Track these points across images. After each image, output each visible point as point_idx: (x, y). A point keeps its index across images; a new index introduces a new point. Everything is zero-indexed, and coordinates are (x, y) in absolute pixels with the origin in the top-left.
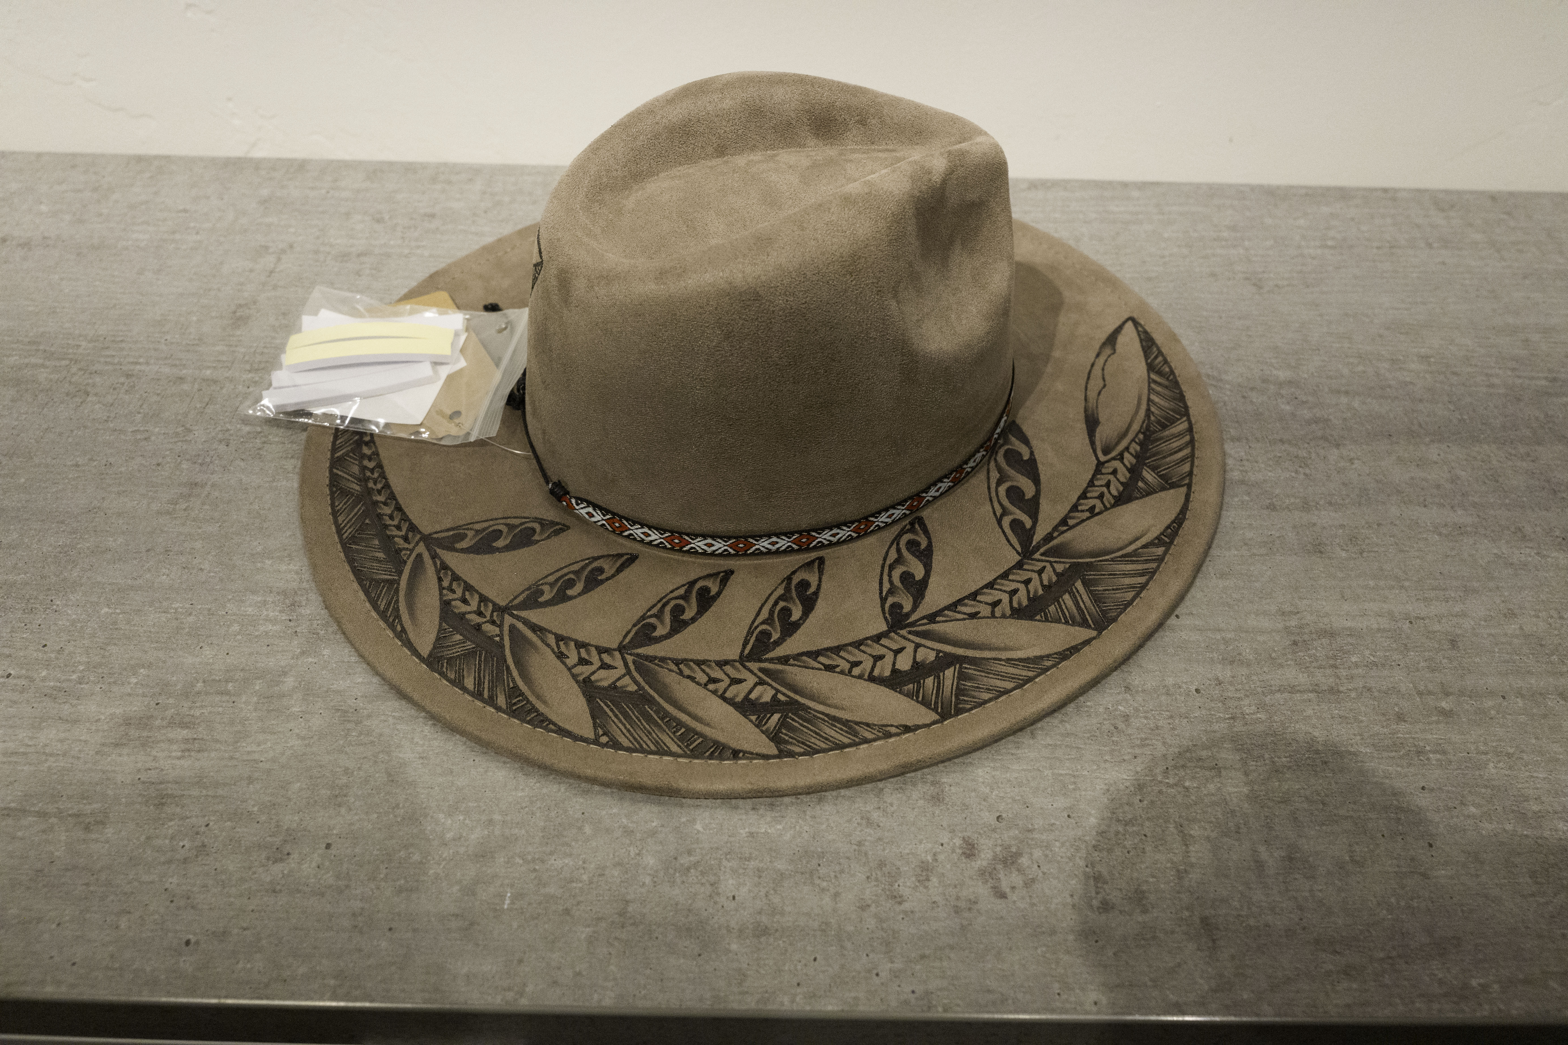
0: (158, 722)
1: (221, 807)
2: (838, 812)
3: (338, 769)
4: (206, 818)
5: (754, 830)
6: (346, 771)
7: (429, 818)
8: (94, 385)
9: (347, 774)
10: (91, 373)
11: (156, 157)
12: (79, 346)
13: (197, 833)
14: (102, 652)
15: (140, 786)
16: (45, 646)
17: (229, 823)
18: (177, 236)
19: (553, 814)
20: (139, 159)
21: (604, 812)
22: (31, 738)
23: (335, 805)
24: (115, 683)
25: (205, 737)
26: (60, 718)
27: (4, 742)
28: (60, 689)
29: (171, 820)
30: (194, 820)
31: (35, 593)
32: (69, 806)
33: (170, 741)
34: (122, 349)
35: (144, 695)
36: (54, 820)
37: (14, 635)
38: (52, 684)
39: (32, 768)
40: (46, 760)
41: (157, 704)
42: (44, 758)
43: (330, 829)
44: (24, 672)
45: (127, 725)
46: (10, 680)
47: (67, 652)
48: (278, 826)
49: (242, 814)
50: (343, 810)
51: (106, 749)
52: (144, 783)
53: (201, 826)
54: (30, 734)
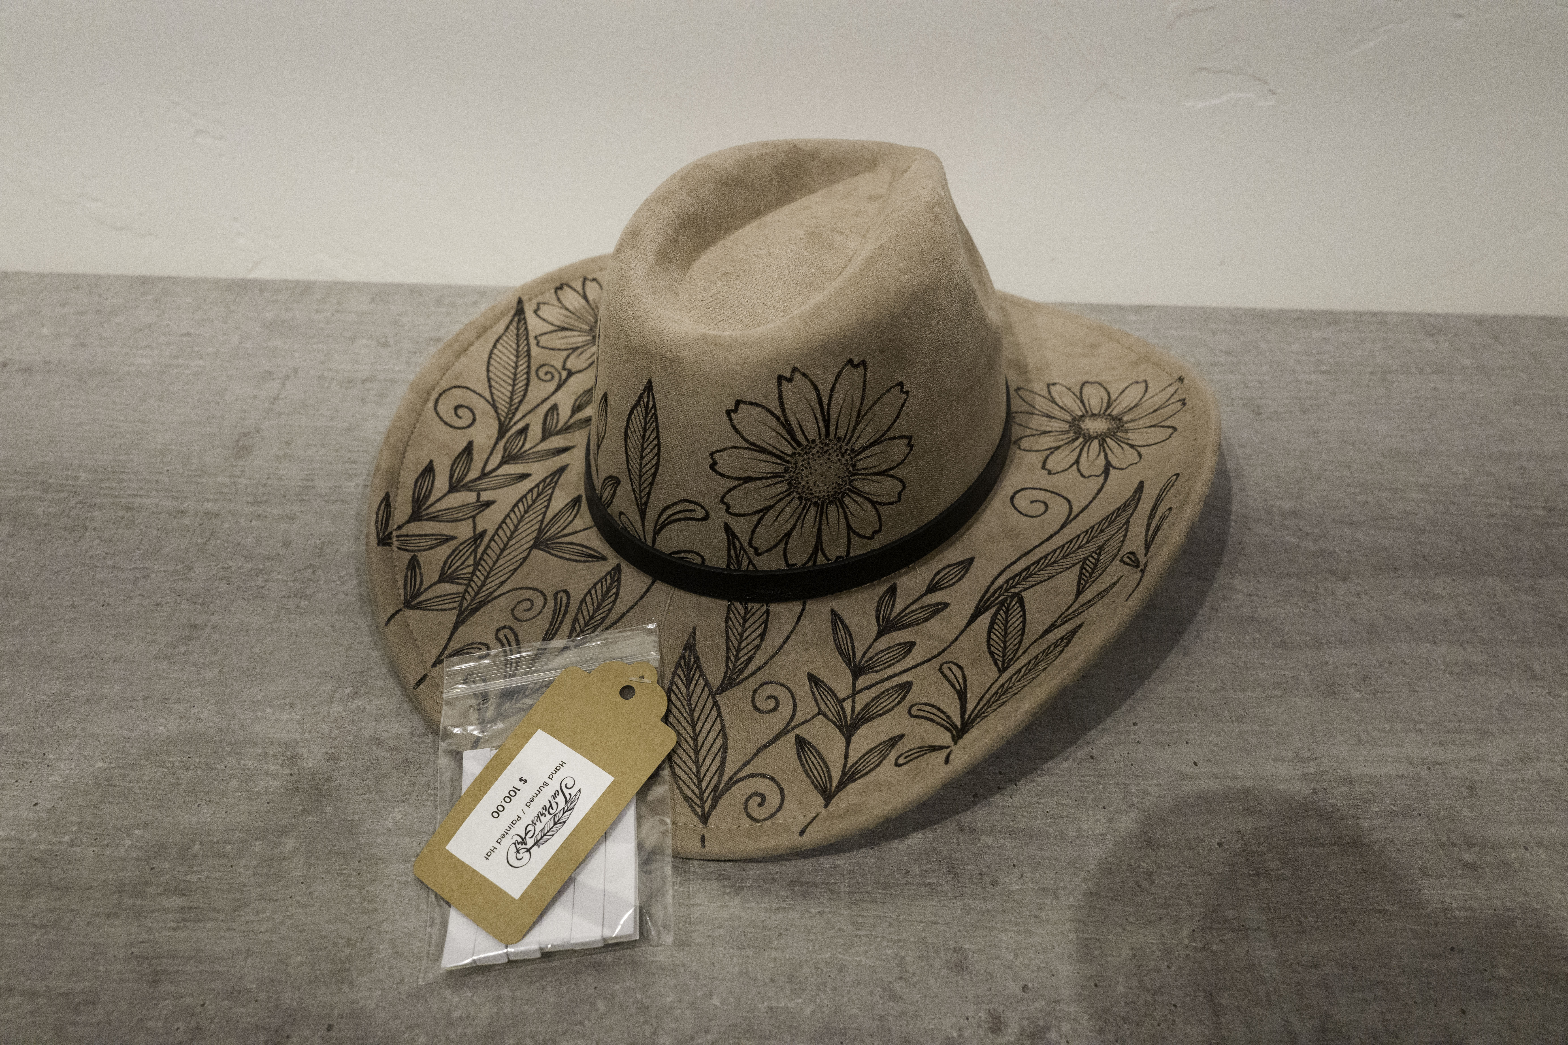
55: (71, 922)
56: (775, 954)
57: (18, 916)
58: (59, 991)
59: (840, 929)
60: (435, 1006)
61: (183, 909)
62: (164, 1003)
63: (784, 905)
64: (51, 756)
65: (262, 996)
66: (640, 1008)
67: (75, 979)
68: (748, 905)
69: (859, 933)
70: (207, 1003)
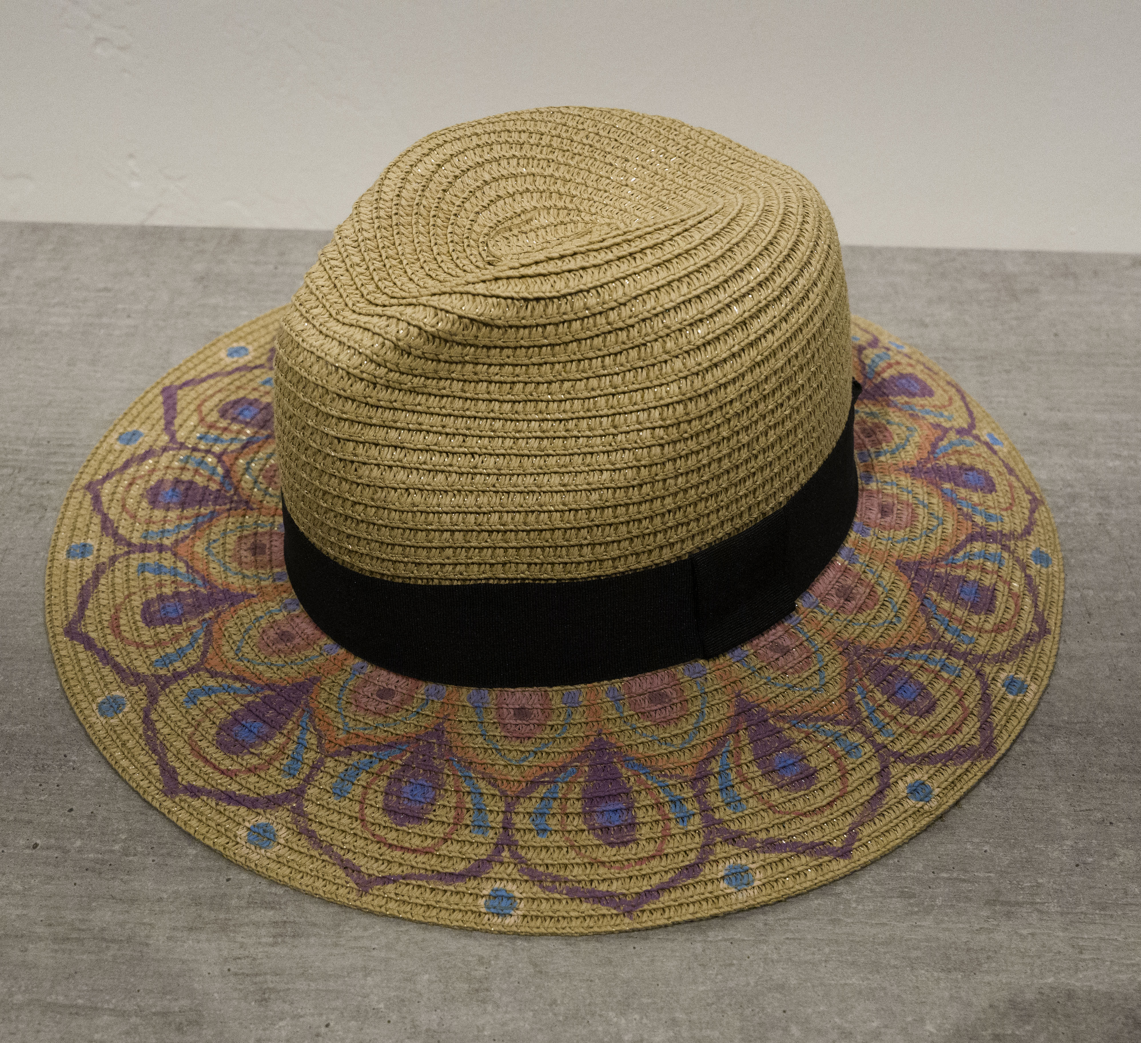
0: (234, 902)
1: (339, 1003)
2: (1095, 1010)
3: (470, 959)
4: (324, 1018)
5: (999, 1031)
6: (481, 961)
7: (597, 1018)
8: (50, 498)
9: (483, 964)
10: (43, 484)
11: (54, 225)
12: (20, 451)
13: (318, 1035)
14: (143, 817)
15: (233, 979)
16: (71, 810)
17: (353, 1023)
18: (105, 320)
19: (748, 1012)
20: (35, 227)
21: (810, 1011)
22: (82, 921)
23: (478, 1001)
24: (169, 854)
25: (297, 919)
26: (113, 898)
27: (50, 925)
28: (103, 862)
29: (281, 1019)
30: (309, 1019)
31: (42, 747)
32: (151, 1002)
33: (256, 925)
34: (73, 455)
35: (209, 869)
36: (133, 1020)
37: (29, 797)
38: (91, 856)
39: (93, 957)
40: (108, 948)
41: (228, 880)
42: (104, 945)
43: (481, 1029)
44: (53, 841)
45: (196, 905)
46: (37, 852)
47: (100, 817)
48: (415, 1027)
49: (367, 1012)
50: (490, 1008)
51: (178, 934)
52: (236, 974)
53: (320, 1027)
54: (80, 917)
55: (147, 937)
56: (988, 978)
57: (83, 930)
58: (154, 1010)
59: (1059, 952)
60: (600, 1029)
61: (276, 923)
62: (281, 1024)
63: (986, 926)
64: (74, 758)
65: (394, 1017)
66: (843, 1033)
67: (168, 997)
68: (944, 926)
69: (1083, 957)
70: (332, 1024)
